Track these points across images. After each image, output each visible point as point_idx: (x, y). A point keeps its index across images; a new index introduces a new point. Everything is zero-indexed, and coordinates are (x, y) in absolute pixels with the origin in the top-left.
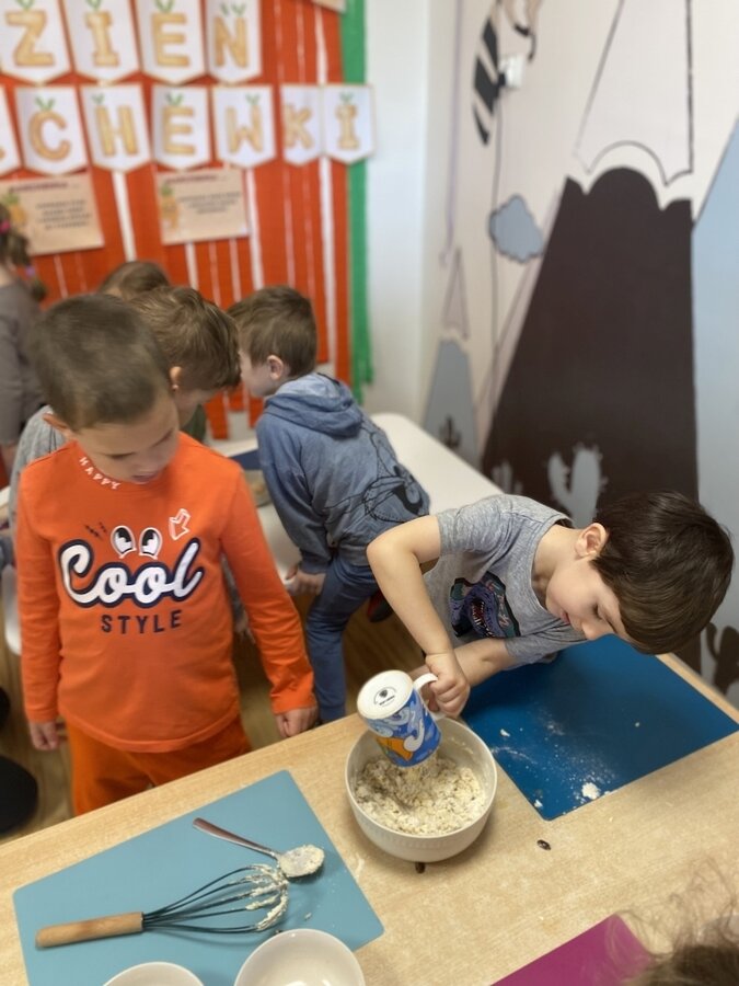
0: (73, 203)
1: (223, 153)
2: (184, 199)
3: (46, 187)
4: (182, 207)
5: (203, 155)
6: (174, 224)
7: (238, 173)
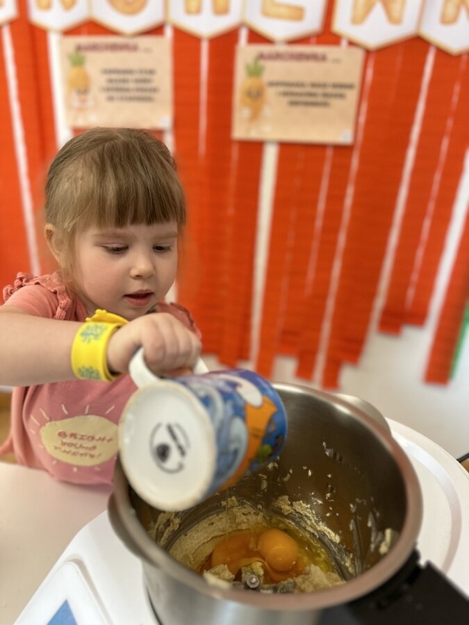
0: (141, 71)
1: (341, 24)
2: (272, 84)
3: (114, 48)
4: (271, 93)
5: (312, 22)
6: (255, 116)
7: (359, 55)
